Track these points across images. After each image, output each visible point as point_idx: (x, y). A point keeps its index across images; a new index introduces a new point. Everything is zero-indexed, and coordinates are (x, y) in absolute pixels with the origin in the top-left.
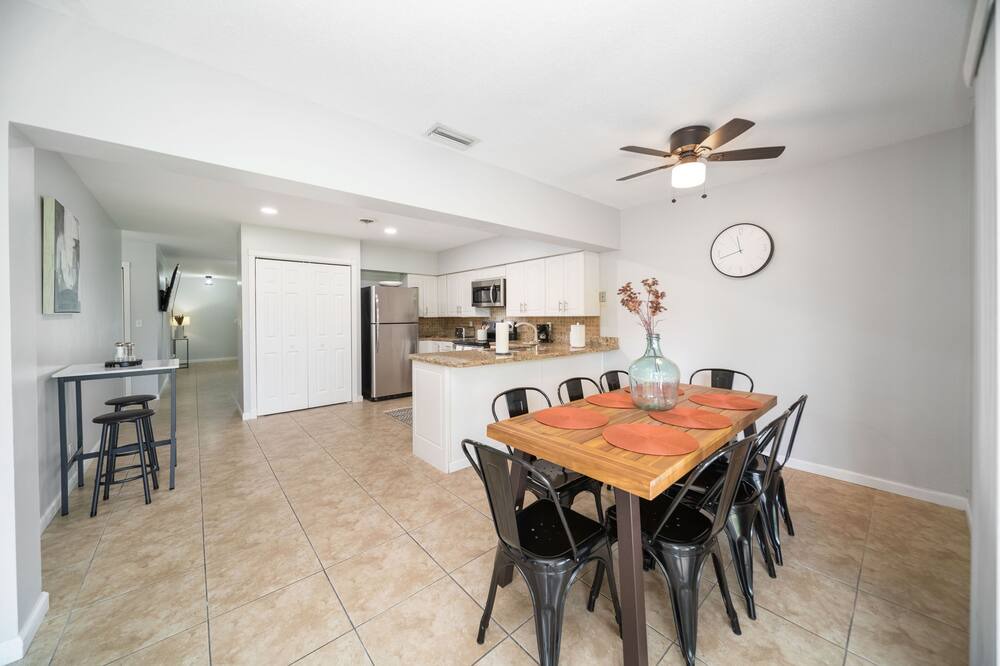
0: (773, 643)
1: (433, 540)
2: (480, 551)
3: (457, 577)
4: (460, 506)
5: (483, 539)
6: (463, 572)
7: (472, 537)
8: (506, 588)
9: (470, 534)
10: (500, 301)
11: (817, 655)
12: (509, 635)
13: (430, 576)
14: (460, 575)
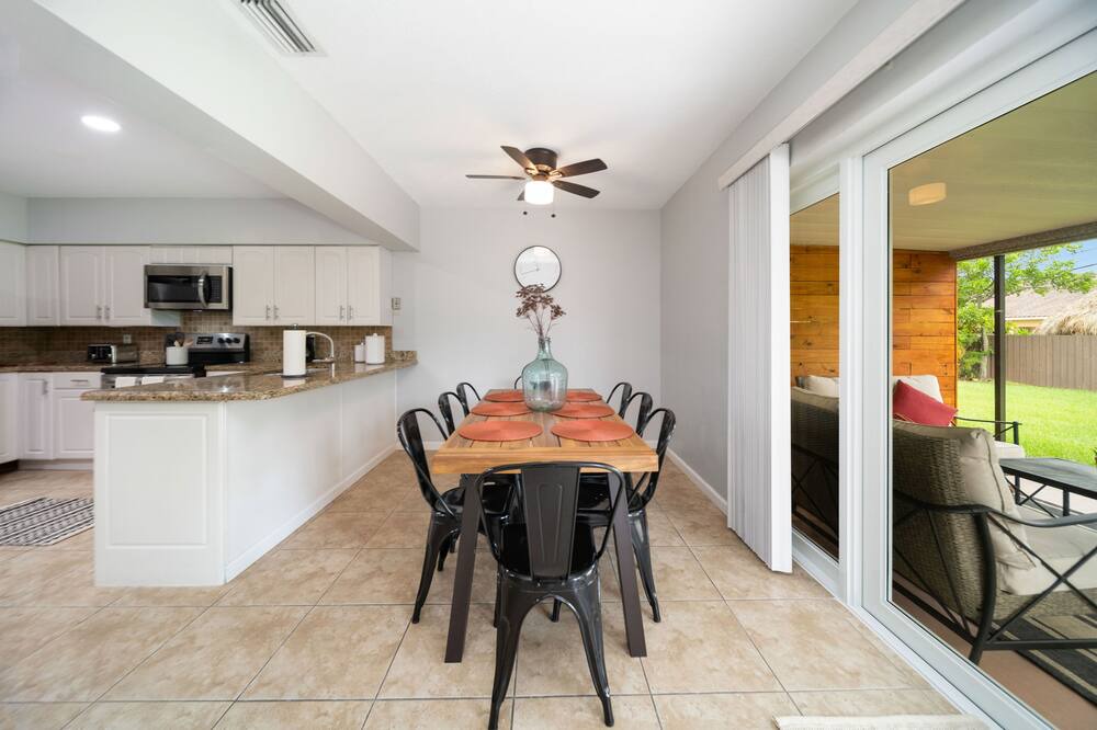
0: (662, 564)
1: (301, 679)
2: (393, 645)
3: (391, 693)
4: (299, 614)
5: (379, 632)
6: (395, 683)
7: (363, 639)
8: (464, 659)
9: (355, 637)
10: (220, 301)
11: (681, 557)
12: (514, 698)
13: (348, 721)
14: (393, 689)
